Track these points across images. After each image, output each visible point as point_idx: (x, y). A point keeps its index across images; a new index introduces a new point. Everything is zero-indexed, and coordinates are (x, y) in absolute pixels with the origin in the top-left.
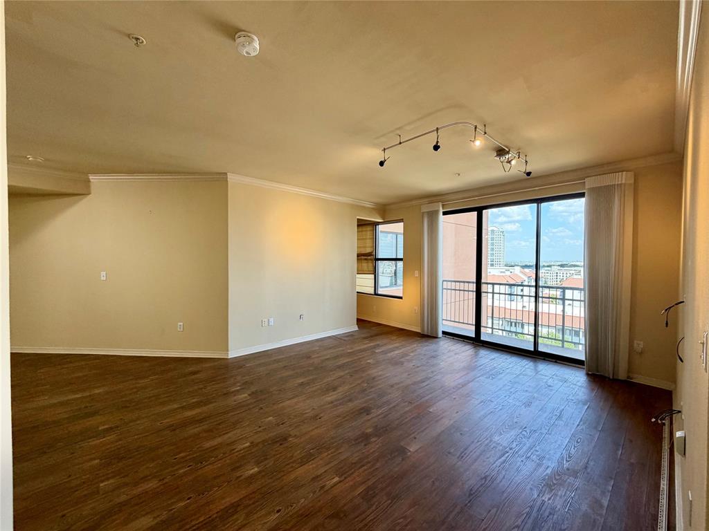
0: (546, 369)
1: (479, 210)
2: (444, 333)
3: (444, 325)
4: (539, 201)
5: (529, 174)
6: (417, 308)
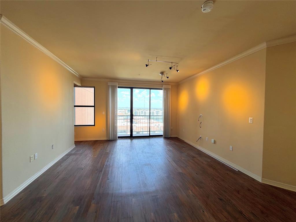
0: (152, 140)
1: (132, 89)
2: (119, 137)
3: (119, 134)
4: (150, 89)
5: (162, 81)
6: (104, 129)
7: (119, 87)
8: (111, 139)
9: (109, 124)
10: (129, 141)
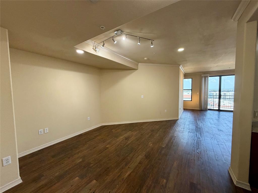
1: (220, 76)
6: (198, 103)
7: (210, 77)
8: (203, 109)
9: (202, 100)
10: (217, 112)
